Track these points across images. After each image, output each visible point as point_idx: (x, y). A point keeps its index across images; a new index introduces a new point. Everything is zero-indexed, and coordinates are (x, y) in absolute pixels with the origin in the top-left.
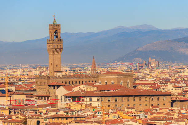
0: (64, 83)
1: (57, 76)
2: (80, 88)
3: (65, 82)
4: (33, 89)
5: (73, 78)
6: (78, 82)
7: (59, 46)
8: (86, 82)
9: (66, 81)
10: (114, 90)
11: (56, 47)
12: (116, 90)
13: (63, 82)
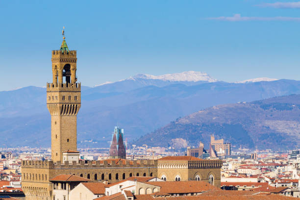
0: (85, 178)
1: (71, 163)
2: (122, 187)
3: (87, 175)
4: (11, 191)
5: (103, 166)
6: (114, 176)
7: (72, 99)
8: (131, 175)
9: (89, 173)
10: (192, 194)
11: (66, 100)
12: (198, 194)
13: (81, 175)
